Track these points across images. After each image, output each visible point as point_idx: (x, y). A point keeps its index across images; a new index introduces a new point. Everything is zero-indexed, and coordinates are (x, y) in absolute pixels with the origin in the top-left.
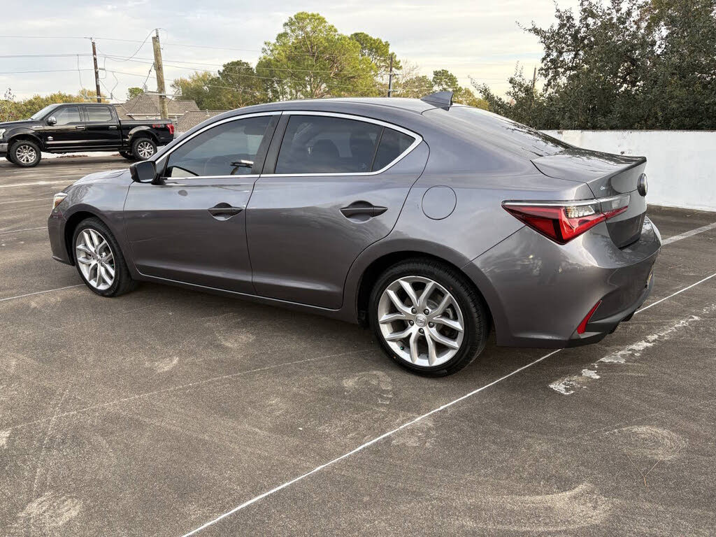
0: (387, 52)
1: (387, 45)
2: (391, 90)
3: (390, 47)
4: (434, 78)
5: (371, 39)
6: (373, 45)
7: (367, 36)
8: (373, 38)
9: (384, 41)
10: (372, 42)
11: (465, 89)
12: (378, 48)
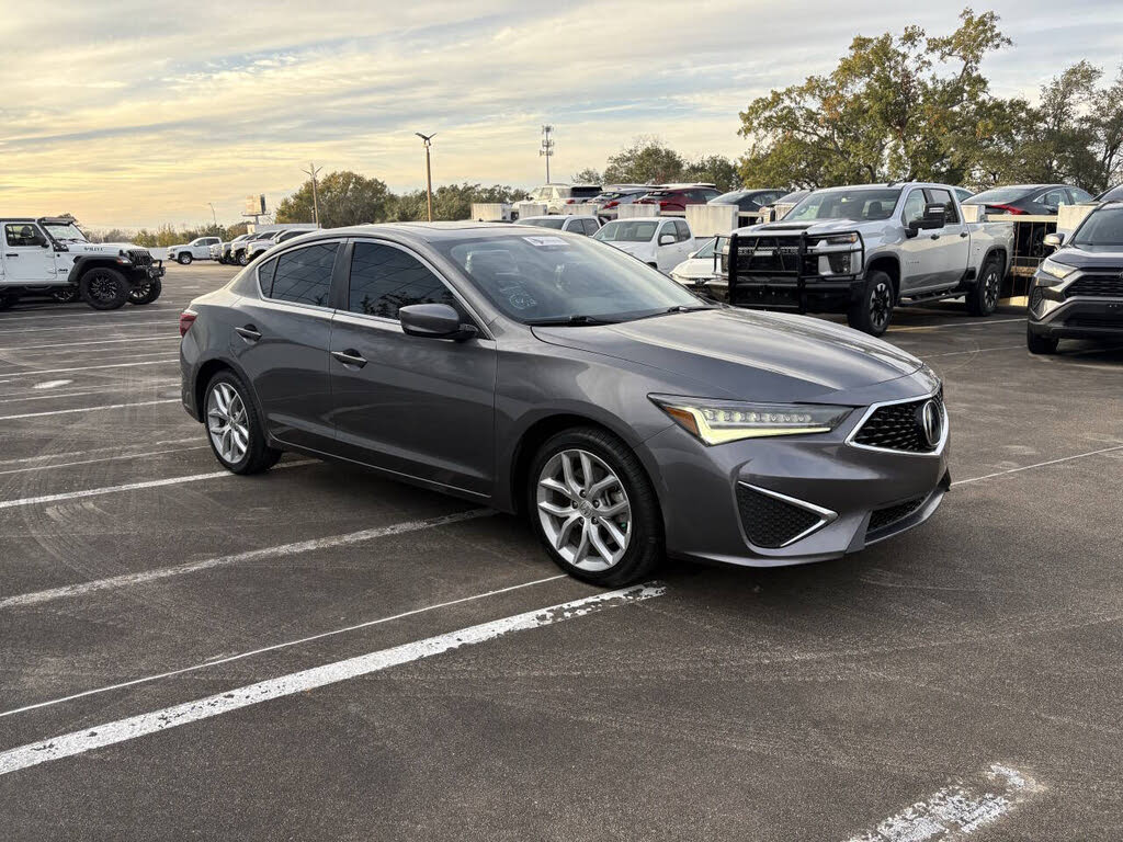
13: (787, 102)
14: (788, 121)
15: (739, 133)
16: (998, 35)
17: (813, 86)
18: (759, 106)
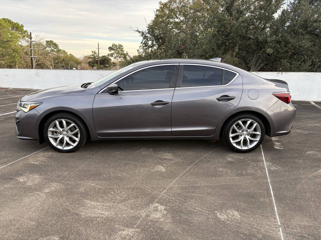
0: (23, 29)
1: (22, 26)
2: (32, 49)
3: (24, 27)
4: (46, 44)
5: (13, 22)
6: (15, 26)
7: (10, 20)
8: (14, 22)
9: (20, 24)
10: (13, 24)
11: (63, 50)
12: (17, 27)
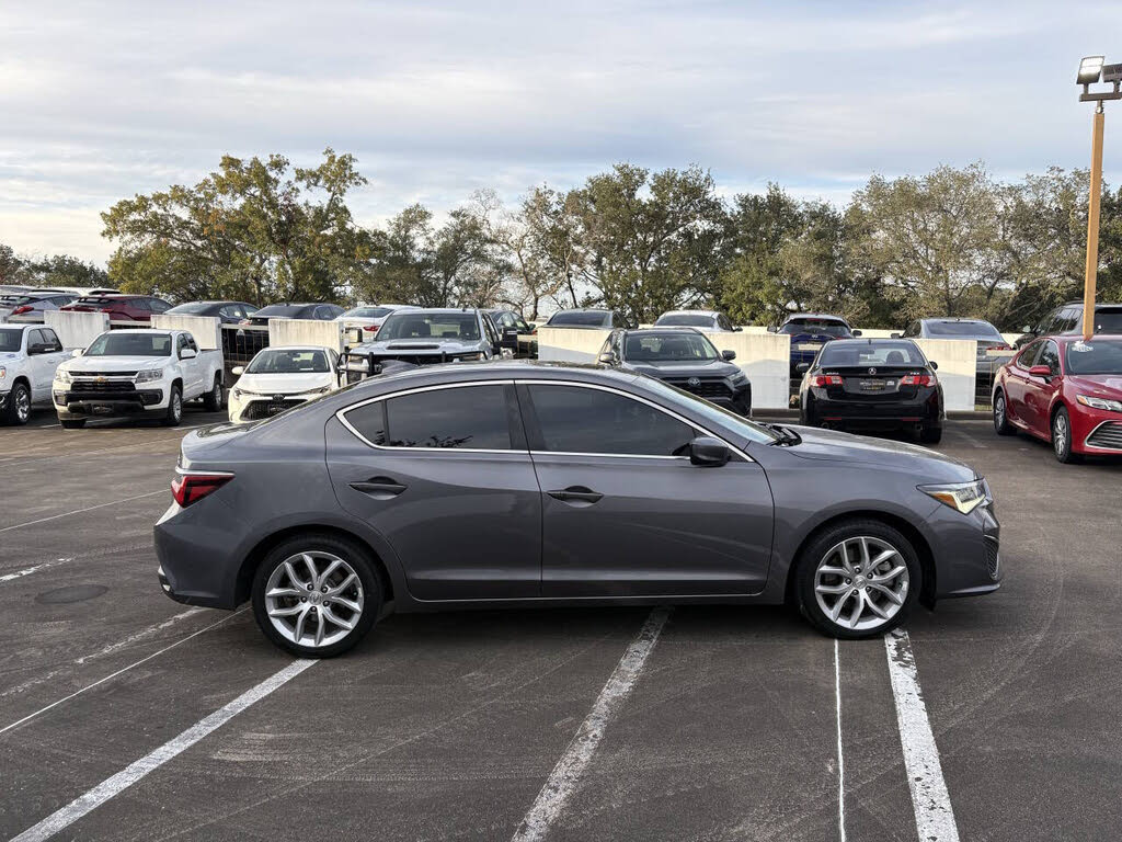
13: (155, 208)
14: (158, 226)
15: (103, 235)
16: (357, 174)
17: (180, 195)
18: (124, 209)
